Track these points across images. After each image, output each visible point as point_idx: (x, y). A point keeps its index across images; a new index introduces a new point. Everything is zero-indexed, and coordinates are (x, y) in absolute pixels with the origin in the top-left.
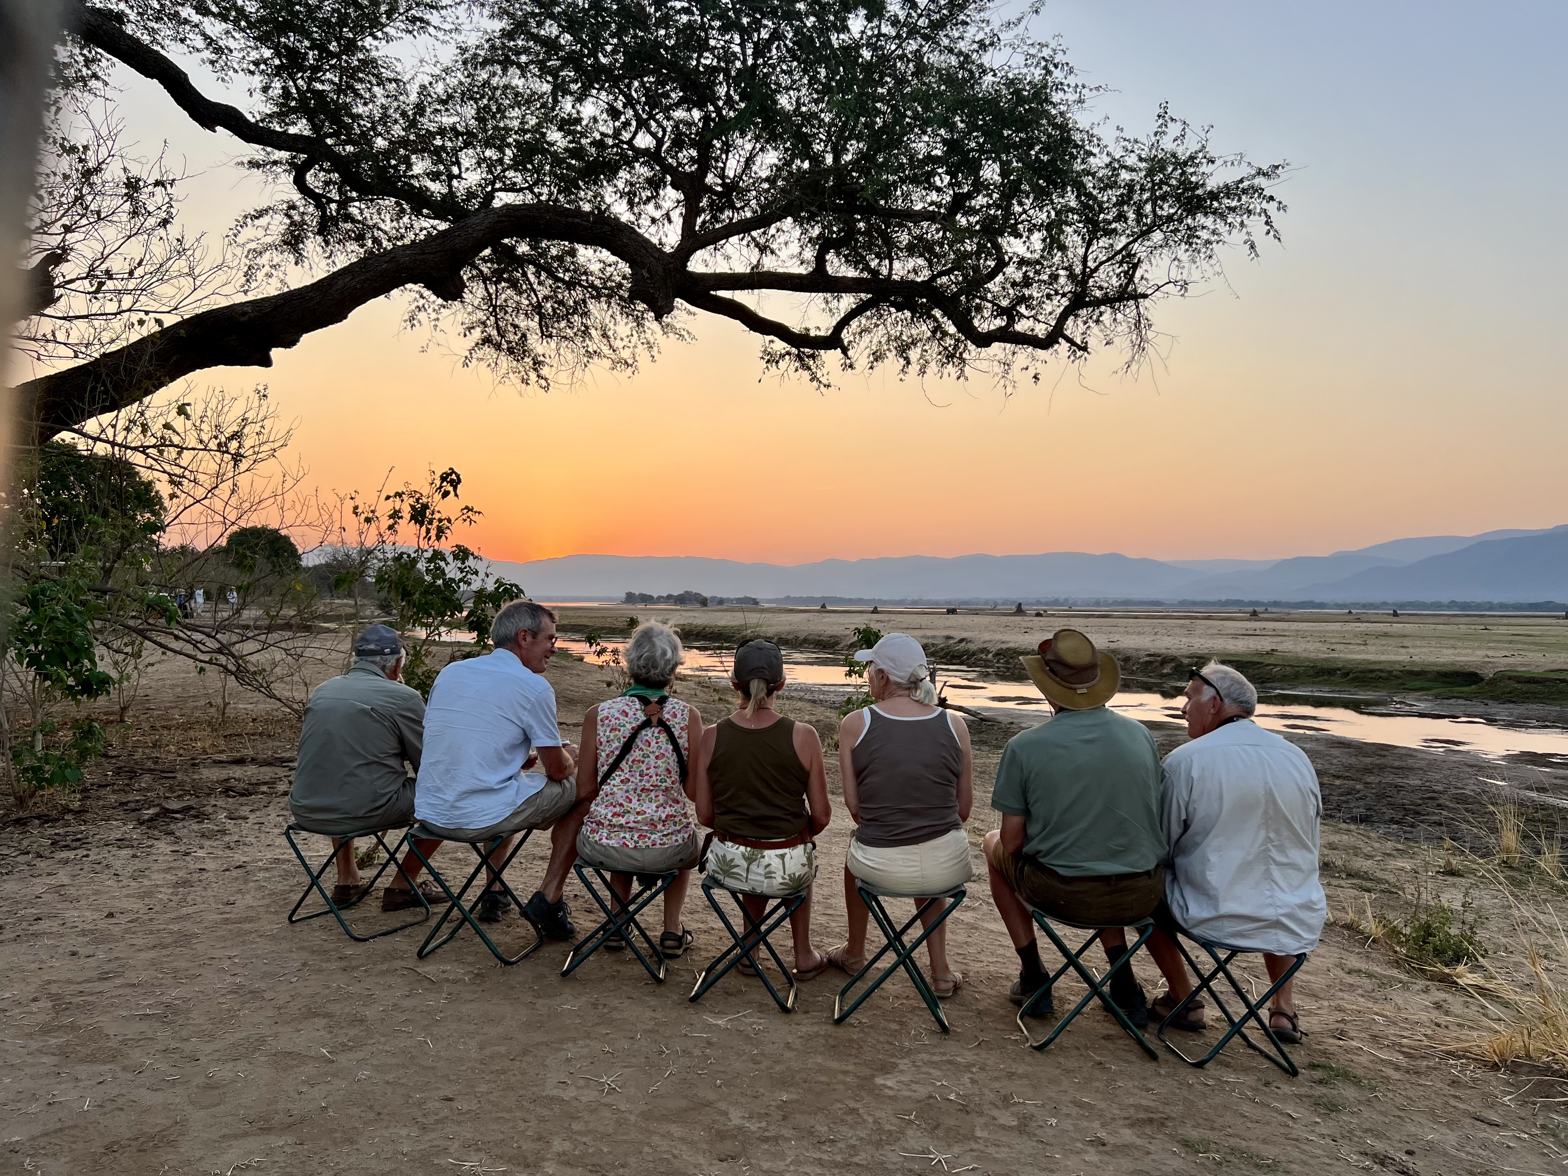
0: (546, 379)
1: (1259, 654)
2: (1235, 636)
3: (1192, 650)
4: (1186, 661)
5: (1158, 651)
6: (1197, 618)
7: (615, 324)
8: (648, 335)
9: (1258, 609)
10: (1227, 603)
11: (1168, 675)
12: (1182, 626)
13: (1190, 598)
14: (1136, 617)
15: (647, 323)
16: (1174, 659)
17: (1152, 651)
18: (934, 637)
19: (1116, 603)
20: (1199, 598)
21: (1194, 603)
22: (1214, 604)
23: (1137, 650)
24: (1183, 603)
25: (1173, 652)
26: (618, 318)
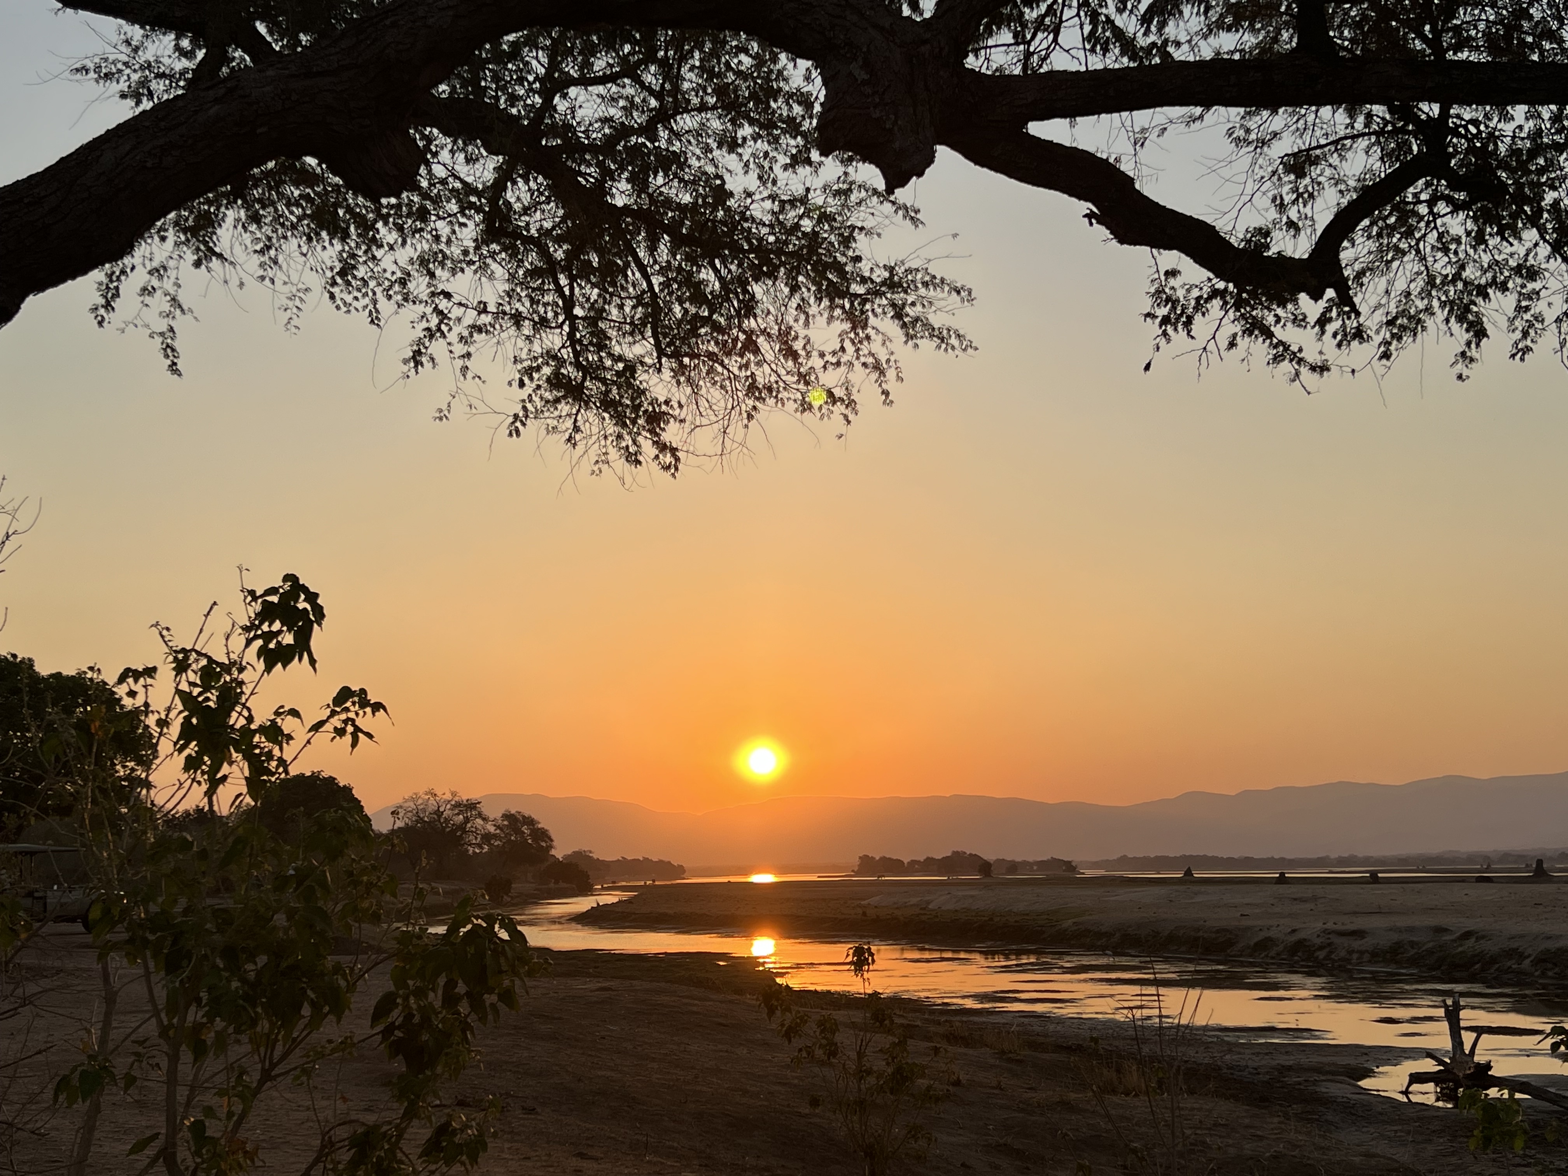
0: (674, 451)
7: (807, 324)
8: (876, 346)
15: (872, 321)
18: (1411, 930)
26: (813, 310)
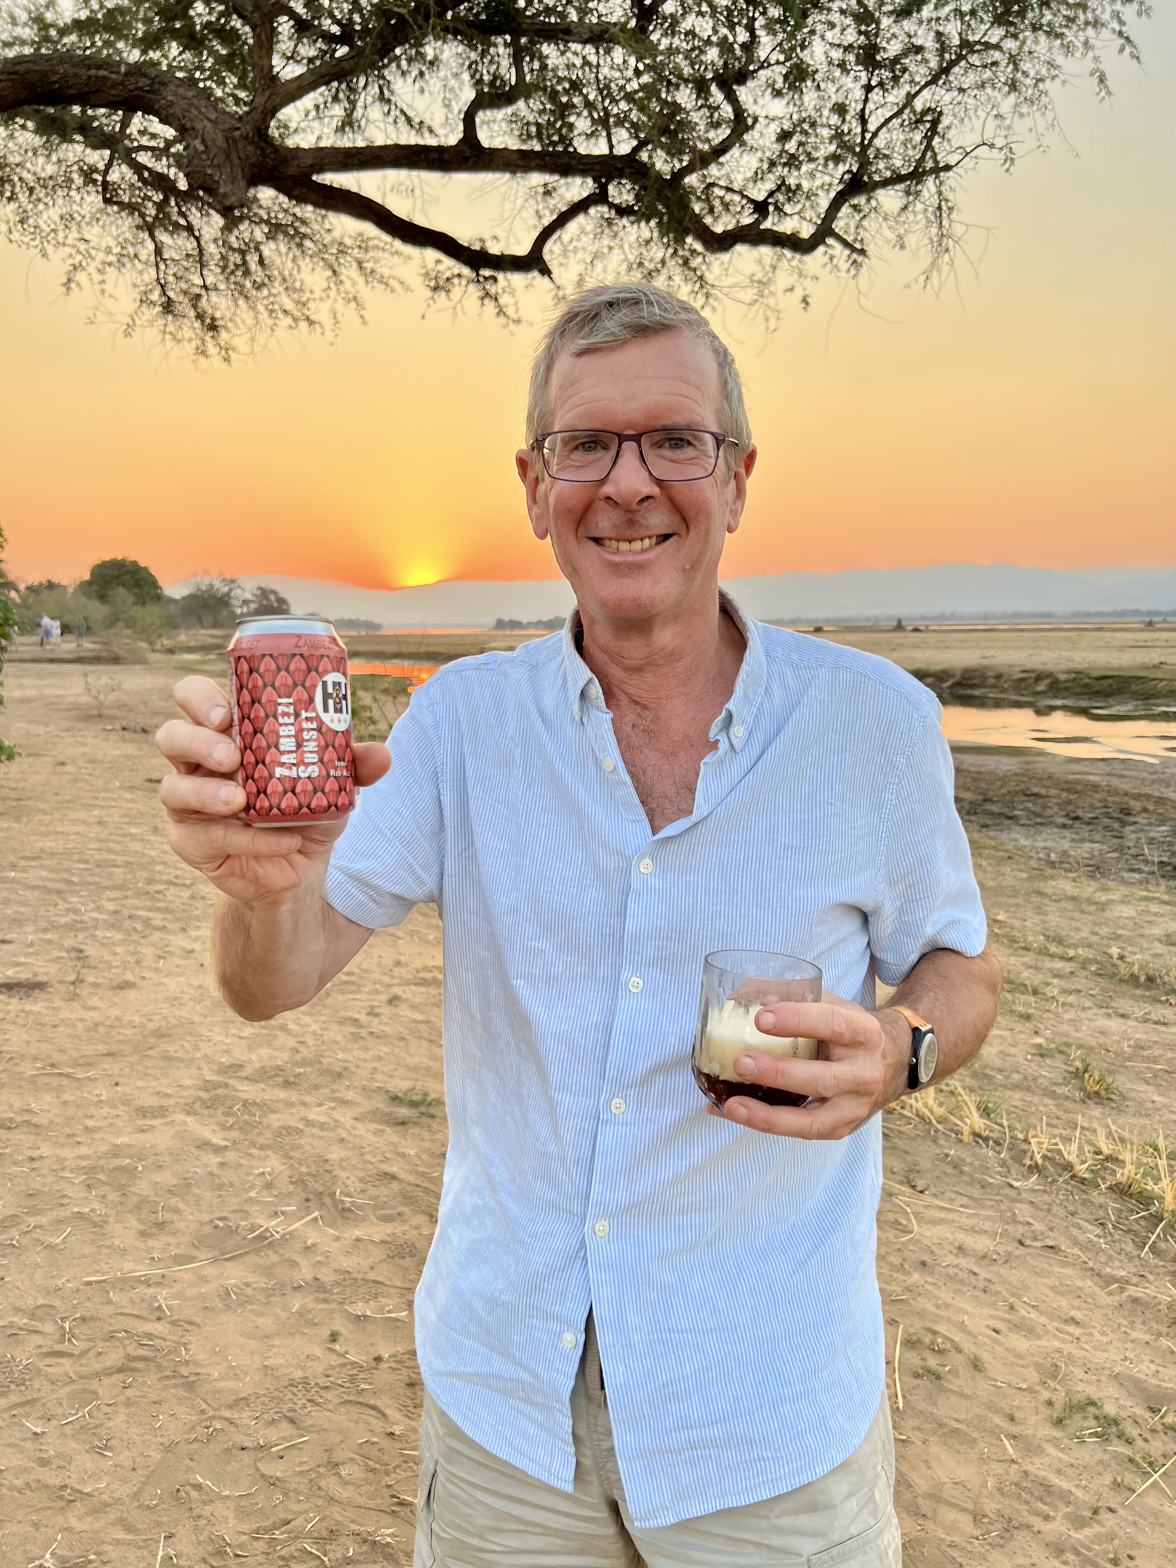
1: (1145, 667)
2: (1122, 648)
3: (1071, 665)
4: (1063, 677)
5: (1034, 667)
6: (1087, 630)
9: (1155, 619)
10: (1123, 613)
11: (1043, 692)
12: (1066, 639)
13: (1084, 608)
14: (1021, 630)
16: (1049, 675)
17: (1028, 666)
19: (1005, 616)
20: (1093, 609)
21: (1089, 614)
22: (1109, 614)
23: (1011, 666)
24: (1076, 614)
25: (1051, 667)
